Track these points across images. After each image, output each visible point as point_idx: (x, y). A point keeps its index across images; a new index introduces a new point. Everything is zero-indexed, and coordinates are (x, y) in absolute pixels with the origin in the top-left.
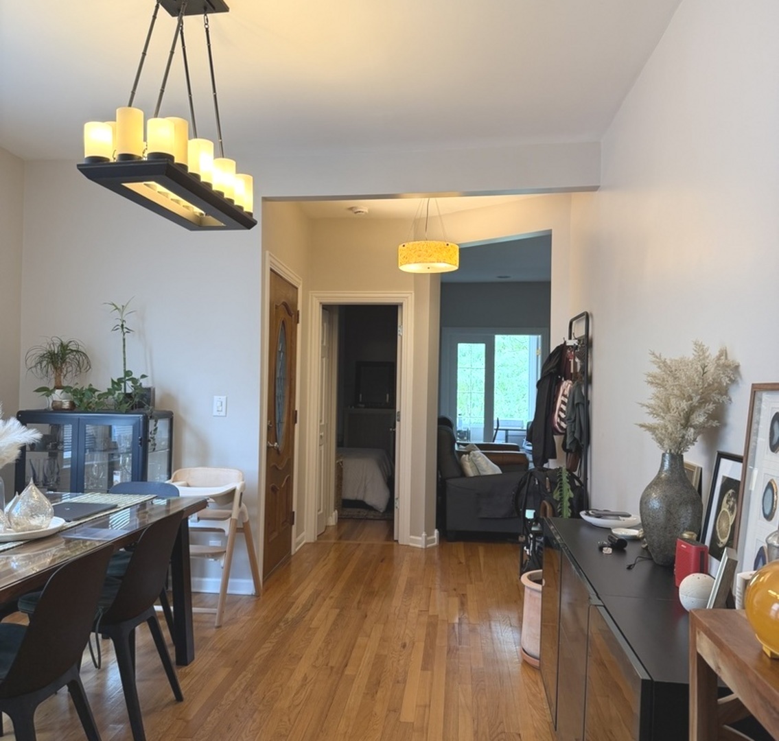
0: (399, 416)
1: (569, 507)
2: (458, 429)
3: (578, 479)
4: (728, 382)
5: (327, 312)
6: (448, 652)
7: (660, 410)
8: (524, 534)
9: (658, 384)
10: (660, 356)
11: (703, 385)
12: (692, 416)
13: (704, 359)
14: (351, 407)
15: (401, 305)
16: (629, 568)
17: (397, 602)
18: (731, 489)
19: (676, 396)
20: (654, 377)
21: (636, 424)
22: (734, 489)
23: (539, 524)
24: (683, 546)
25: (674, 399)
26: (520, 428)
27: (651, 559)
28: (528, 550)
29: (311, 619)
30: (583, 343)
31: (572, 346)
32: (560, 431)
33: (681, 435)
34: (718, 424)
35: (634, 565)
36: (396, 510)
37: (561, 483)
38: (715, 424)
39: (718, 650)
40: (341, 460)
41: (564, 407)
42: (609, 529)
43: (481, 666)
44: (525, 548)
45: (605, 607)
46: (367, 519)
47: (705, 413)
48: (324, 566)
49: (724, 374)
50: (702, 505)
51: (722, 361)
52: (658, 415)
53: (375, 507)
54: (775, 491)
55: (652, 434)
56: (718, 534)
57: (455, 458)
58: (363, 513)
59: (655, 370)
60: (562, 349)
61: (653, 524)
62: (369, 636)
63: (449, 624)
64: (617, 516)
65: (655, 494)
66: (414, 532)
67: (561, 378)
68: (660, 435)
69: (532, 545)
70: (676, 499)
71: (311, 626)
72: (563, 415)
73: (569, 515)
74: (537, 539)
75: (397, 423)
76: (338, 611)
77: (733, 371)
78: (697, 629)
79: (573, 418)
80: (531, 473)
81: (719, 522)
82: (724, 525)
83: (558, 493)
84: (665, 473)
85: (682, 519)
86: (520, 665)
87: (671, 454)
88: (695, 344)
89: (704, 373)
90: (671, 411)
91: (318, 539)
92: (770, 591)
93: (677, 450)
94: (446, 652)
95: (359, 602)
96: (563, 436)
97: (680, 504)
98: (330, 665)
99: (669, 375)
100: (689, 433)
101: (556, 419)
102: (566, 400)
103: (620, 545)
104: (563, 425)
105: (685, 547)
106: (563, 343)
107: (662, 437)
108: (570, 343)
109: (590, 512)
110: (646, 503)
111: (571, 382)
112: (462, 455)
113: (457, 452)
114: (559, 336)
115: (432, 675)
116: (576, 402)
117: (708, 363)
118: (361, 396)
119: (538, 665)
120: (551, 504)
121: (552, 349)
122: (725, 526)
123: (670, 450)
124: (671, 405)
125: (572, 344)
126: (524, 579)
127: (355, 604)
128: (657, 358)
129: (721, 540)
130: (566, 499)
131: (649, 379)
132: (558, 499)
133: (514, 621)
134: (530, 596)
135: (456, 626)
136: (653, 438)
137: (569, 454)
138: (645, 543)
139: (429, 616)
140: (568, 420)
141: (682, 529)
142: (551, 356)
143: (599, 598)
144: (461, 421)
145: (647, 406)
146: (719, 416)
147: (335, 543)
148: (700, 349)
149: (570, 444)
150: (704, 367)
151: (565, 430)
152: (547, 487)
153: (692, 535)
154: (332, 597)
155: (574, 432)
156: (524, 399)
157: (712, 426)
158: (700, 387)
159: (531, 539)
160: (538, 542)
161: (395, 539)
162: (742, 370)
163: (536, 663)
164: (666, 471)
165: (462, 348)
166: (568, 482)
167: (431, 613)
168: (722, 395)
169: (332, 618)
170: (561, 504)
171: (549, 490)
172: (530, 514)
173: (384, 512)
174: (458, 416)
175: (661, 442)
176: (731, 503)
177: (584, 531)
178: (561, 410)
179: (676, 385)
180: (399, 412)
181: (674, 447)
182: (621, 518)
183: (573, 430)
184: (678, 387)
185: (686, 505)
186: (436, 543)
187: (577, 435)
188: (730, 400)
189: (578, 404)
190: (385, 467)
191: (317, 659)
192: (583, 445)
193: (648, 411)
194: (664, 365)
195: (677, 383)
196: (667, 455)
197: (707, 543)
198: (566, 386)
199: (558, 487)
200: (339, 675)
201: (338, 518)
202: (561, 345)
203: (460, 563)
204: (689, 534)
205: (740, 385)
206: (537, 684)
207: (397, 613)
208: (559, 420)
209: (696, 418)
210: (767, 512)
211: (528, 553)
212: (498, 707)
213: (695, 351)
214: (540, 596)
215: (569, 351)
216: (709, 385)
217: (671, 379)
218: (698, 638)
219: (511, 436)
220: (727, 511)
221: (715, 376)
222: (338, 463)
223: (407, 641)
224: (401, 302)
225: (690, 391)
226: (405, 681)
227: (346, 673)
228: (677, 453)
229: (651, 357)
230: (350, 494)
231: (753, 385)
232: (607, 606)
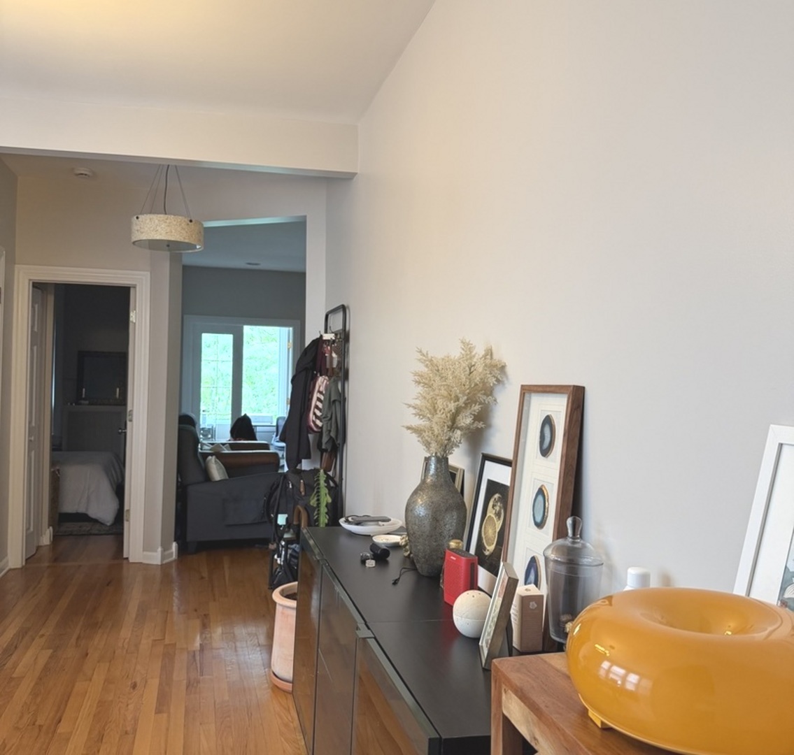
0: (131, 415)
1: (326, 513)
2: (201, 427)
3: (332, 479)
4: (495, 382)
5: (40, 291)
6: (187, 687)
7: (427, 411)
8: (274, 541)
9: (426, 384)
10: (427, 354)
11: (470, 386)
12: (458, 418)
13: (471, 358)
14: (71, 404)
15: (135, 287)
16: (395, 583)
17: (125, 633)
18: (496, 493)
19: (444, 397)
20: (421, 376)
21: (403, 426)
22: (500, 493)
23: (291, 530)
24: (452, 557)
25: (441, 400)
26: (269, 424)
27: (415, 569)
28: (279, 559)
29: (15, 667)
30: (340, 338)
31: (328, 341)
32: (315, 429)
33: (447, 438)
34: (483, 426)
35: (399, 578)
36: (126, 524)
37: (319, 488)
38: (480, 425)
39: (535, 717)
40: (57, 468)
41: (320, 405)
42: (369, 537)
43: (226, 698)
44: (276, 557)
45: (375, 638)
46: (91, 534)
47: (471, 414)
48: (34, 596)
49: (491, 373)
50: (466, 510)
51: (488, 361)
52: (424, 416)
53: (100, 520)
54: (546, 498)
55: (418, 437)
56: (484, 541)
57: (198, 461)
58: (86, 527)
59: (422, 368)
60: (319, 342)
61: (419, 533)
62: (91, 680)
63: (188, 652)
64: (376, 520)
65: (422, 501)
66: (148, 547)
67: (316, 374)
68: (427, 438)
69: (283, 553)
70: (442, 505)
71: (14, 675)
72: (319, 413)
73: (326, 521)
74: (289, 546)
75: (128, 423)
76: (51, 651)
77: (499, 371)
78: (504, 687)
79: (329, 416)
80: (285, 476)
81: (485, 527)
82: (490, 531)
83: (316, 499)
84: (432, 478)
85: (447, 526)
86: (270, 690)
87: (436, 456)
88: (462, 342)
89: (470, 373)
90: (438, 412)
91: (26, 563)
92: (597, 646)
93: (442, 453)
94: (185, 687)
95: (78, 638)
96: (318, 434)
97: (446, 510)
98: (37, 723)
99: (436, 374)
100: (456, 436)
101: (312, 416)
102: (322, 398)
103: (381, 555)
104: (318, 422)
105: (454, 559)
106: (318, 336)
107: (429, 440)
108: (327, 337)
109: (350, 519)
110: (411, 510)
111: (327, 378)
112: (207, 457)
113: (201, 453)
114: (314, 330)
115: (169, 717)
116: (332, 399)
117: (476, 363)
118: (84, 390)
119: (291, 689)
120: (306, 509)
121: (308, 343)
122: (492, 533)
123: (436, 453)
124: (438, 407)
125: (329, 338)
126: (276, 596)
127: (73, 641)
128: (424, 355)
129: (488, 547)
130: (323, 505)
131: (416, 377)
132: (315, 505)
133: (262, 639)
134: (283, 613)
135: (197, 653)
136: (419, 441)
137: (324, 454)
138: (407, 551)
139: (166, 645)
140: (324, 418)
141: (447, 537)
142: (306, 352)
143: (369, 628)
144: (204, 419)
145: (413, 407)
146: (483, 417)
147: (48, 567)
148: (468, 348)
149: (326, 443)
150: (471, 366)
151: (321, 428)
152: (302, 489)
153: (459, 543)
154: (43, 635)
155: (330, 431)
156: (273, 393)
157: (478, 428)
158: (467, 387)
159: (282, 546)
160: (290, 549)
161: (125, 556)
162: (509, 370)
163: (289, 687)
164: (432, 476)
165: (207, 338)
166: (326, 487)
167: (167, 641)
168: (488, 396)
169: (42, 662)
170: (319, 510)
171: (303, 493)
172: (282, 520)
173: (112, 525)
174: (201, 412)
175: (427, 445)
176: (497, 508)
177: (343, 540)
178: (317, 407)
179: (444, 385)
180: (131, 411)
181: (440, 450)
182: (380, 523)
183: (329, 429)
184: (446, 387)
185: (452, 510)
186: (174, 556)
187: (333, 434)
188: (495, 400)
189: (334, 401)
190: (113, 472)
191: (21, 718)
192: (339, 444)
193: (414, 411)
194: (430, 363)
195: (445, 383)
196: (433, 458)
197: (472, 551)
198: (322, 382)
199: (315, 492)
200: (50, 735)
201: (54, 536)
202: (317, 339)
203: (202, 578)
204: (457, 543)
205: (507, 385)
206: (289, 710)
207: (126, 646)
208: (314, 418)
209: (463, 419)
210: (539, 519)
211: (279, 562)
212: (246, 746)
213: (463, 349)
214: (294, 613)
215: (325, 346)
216: (476, 385)
217: (437, 378)
218: (504, 697)
219: (259, 432)
220: (493, 516)
221: (482, 376)
222: (54, 472)
223: (138, 680)
224: (134, 283)
225: (458, 391)
226: (135, 731)
227: (59, 731)
228: (443, 456)
229: (419, 354)
230: (69, 507)
231: (522, 386)
232: (377, 638)
